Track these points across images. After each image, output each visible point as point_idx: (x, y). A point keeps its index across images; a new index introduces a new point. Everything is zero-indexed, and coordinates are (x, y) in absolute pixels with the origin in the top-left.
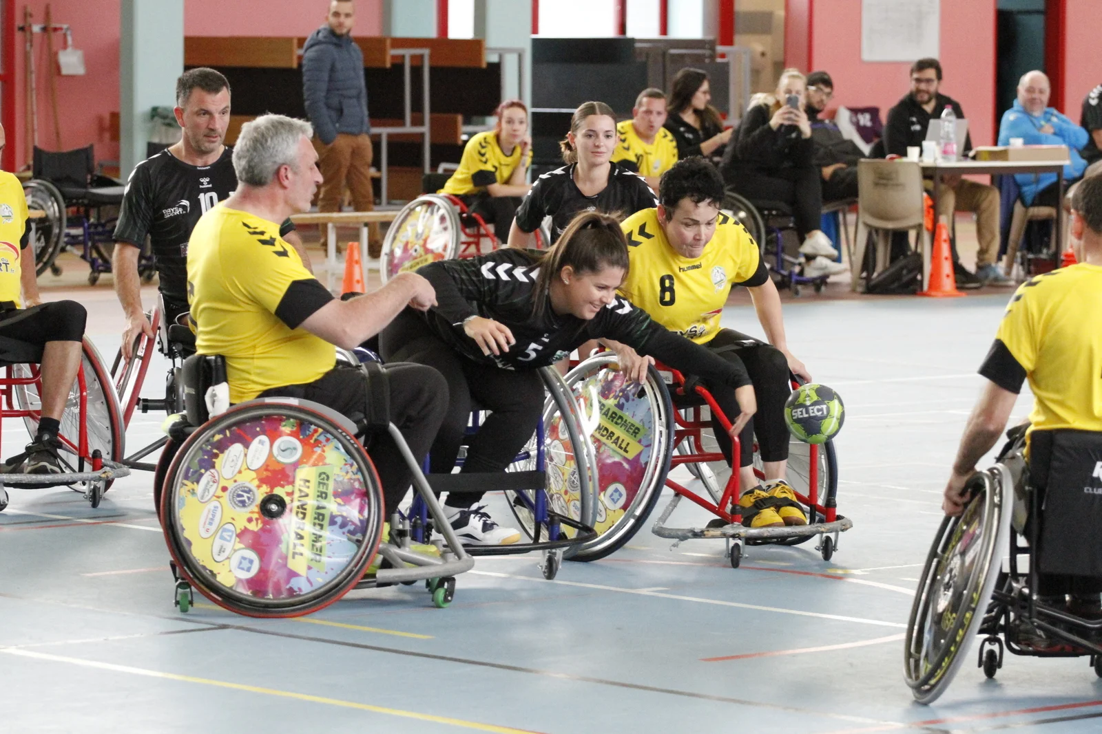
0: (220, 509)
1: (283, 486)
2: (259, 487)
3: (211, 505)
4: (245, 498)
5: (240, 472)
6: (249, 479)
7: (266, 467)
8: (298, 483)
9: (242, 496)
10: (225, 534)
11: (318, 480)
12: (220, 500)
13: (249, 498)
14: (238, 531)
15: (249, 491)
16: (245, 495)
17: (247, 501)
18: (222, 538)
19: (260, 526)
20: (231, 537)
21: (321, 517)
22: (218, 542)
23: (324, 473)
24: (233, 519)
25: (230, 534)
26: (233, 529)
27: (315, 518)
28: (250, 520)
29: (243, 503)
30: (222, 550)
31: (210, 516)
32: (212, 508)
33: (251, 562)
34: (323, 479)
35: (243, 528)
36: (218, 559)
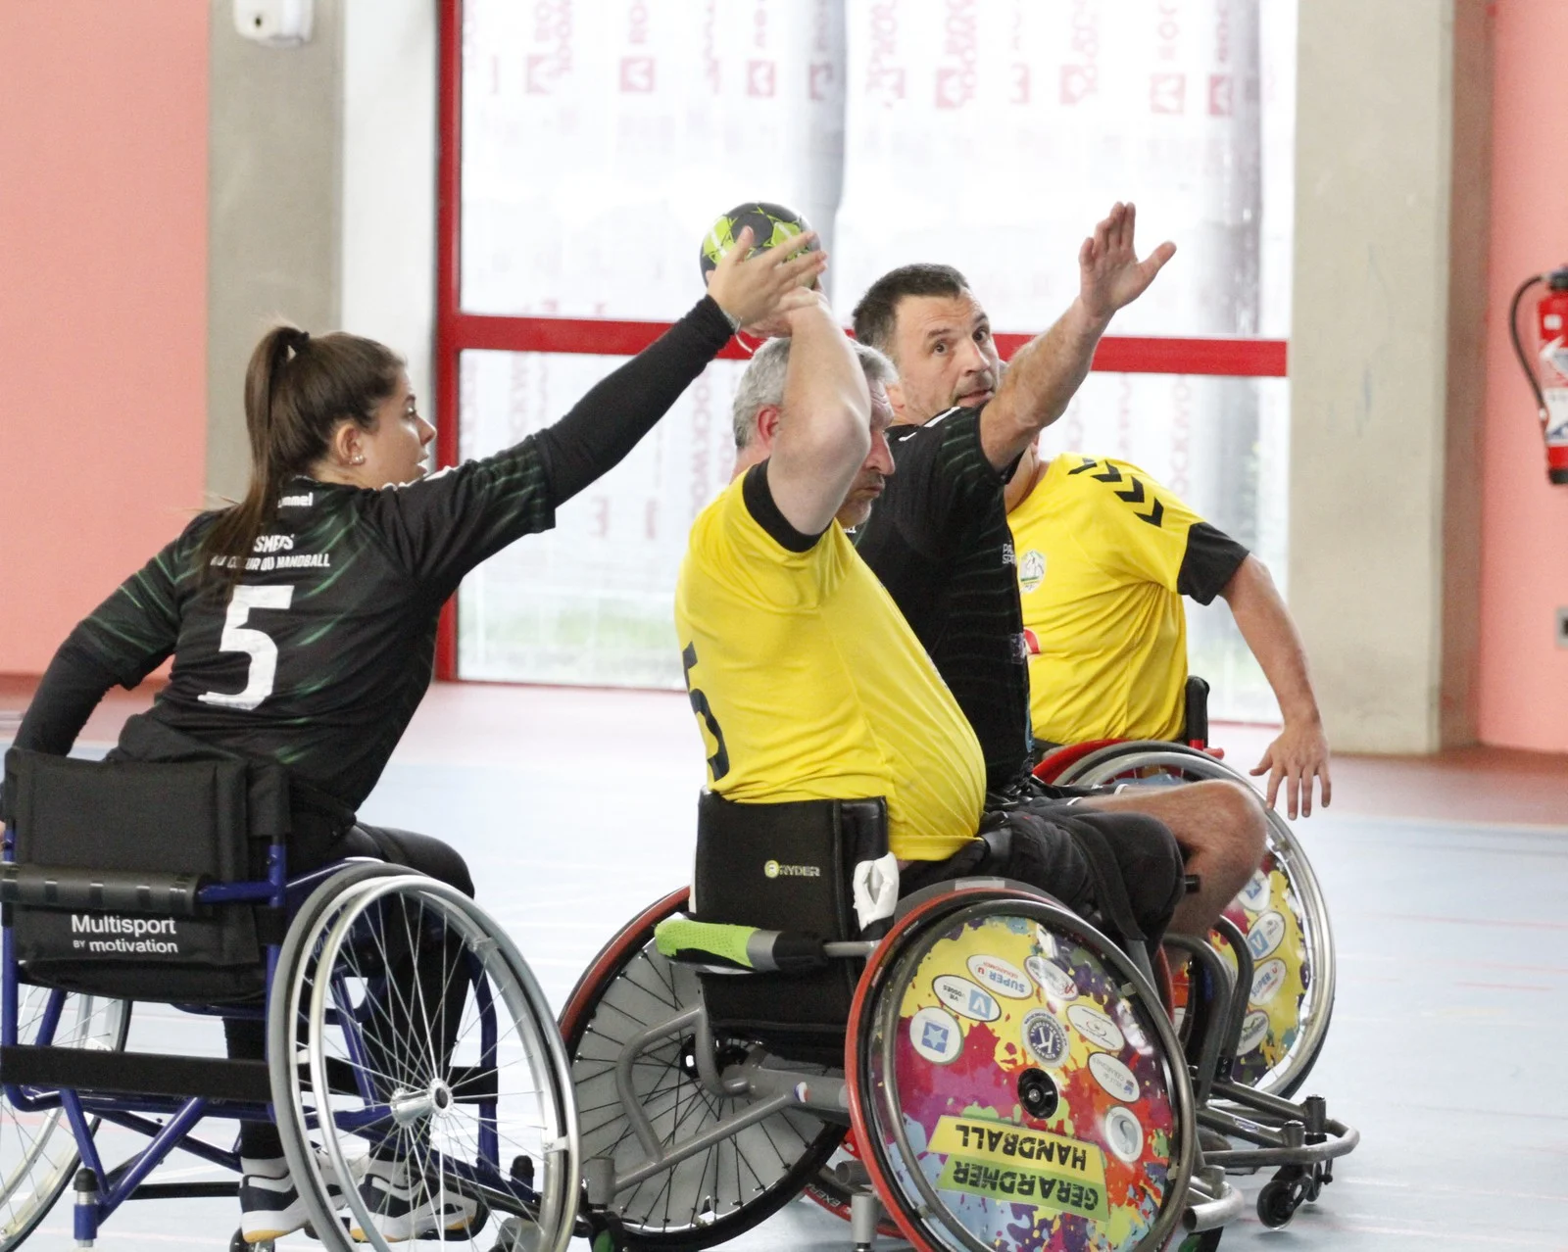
0: (1022, 995)
1: (1071, 1116)
2: (1065, 1070)
3: (1022, 979)
4: (1044, 1044)
5: (1083, 1039)
6: (1074, 1054)
7: (1096, 1089)
8: (1080, 1146)
9: (1047, 1040)
10: (980, 1002)
11: (1086, 1187)
12: (1035, 997)
13: (1045, 1049)
14: (990, 1026)
15: (1057, 1053)
16: (1050, 1044)
17: (1040, 1046)
18: (974, 996)
19: (1005, 1067)
20: (978, 1011)
21: (1026, 1188)
22: (966, 988)
23: (1096, 1201)
24: (1008, 1018)
25: (983, 1010)
26: (991, 1018)
27: (1023, 1176)
28: (1010, 1048)
29: (1035, 1039)
30: (955, 994)
31: (1006, 977)
32: (1019, 982)
33: (941, 1048)
34: (1088, 1198)
35: (996, 1034)
36: (939, 984)
